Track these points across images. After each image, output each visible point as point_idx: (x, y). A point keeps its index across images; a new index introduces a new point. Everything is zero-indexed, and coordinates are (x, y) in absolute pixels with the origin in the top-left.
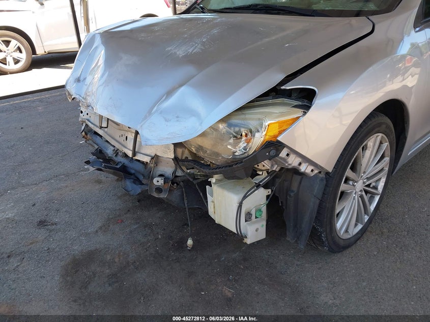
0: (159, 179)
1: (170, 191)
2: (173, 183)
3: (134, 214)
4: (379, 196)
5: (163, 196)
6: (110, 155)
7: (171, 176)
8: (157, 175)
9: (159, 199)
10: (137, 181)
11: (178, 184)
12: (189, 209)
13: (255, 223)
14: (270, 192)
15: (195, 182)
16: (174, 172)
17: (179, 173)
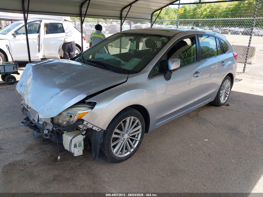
0: (46, 131)
1: (51, 136)
2: (52, 133)
3: (40, 146)
4: (138, 141)
5: (48, 138)
6: (31, 120)
7: (51, 130)
8: (46, 129)
9: (47, 139)
10: (39, 131)
11: (54, 133)
12: (59, 143)
13: (78, 148)
14: (85, 137)
15: (60, 133)
16: (53, 129)
17: (54, 129)
